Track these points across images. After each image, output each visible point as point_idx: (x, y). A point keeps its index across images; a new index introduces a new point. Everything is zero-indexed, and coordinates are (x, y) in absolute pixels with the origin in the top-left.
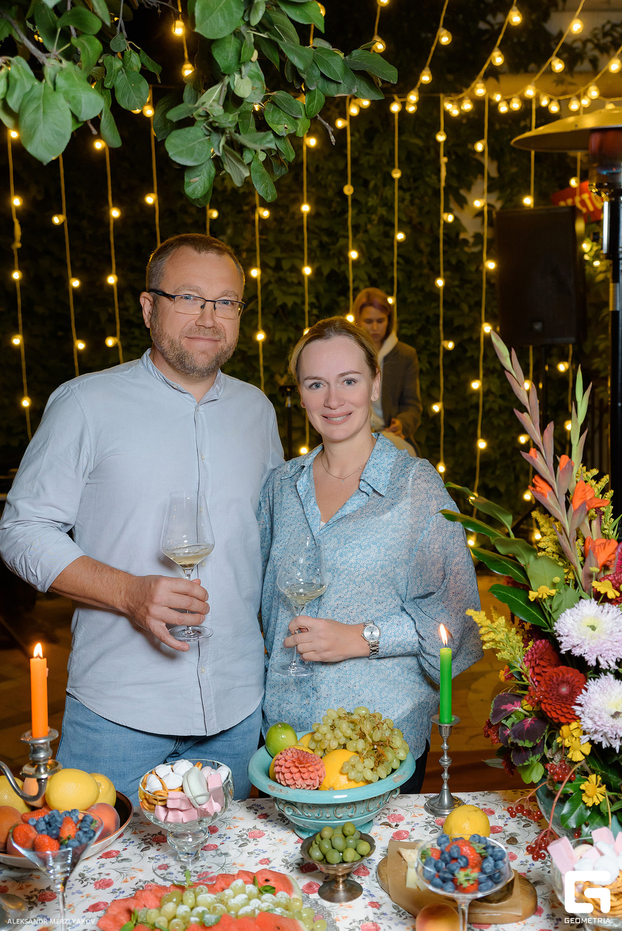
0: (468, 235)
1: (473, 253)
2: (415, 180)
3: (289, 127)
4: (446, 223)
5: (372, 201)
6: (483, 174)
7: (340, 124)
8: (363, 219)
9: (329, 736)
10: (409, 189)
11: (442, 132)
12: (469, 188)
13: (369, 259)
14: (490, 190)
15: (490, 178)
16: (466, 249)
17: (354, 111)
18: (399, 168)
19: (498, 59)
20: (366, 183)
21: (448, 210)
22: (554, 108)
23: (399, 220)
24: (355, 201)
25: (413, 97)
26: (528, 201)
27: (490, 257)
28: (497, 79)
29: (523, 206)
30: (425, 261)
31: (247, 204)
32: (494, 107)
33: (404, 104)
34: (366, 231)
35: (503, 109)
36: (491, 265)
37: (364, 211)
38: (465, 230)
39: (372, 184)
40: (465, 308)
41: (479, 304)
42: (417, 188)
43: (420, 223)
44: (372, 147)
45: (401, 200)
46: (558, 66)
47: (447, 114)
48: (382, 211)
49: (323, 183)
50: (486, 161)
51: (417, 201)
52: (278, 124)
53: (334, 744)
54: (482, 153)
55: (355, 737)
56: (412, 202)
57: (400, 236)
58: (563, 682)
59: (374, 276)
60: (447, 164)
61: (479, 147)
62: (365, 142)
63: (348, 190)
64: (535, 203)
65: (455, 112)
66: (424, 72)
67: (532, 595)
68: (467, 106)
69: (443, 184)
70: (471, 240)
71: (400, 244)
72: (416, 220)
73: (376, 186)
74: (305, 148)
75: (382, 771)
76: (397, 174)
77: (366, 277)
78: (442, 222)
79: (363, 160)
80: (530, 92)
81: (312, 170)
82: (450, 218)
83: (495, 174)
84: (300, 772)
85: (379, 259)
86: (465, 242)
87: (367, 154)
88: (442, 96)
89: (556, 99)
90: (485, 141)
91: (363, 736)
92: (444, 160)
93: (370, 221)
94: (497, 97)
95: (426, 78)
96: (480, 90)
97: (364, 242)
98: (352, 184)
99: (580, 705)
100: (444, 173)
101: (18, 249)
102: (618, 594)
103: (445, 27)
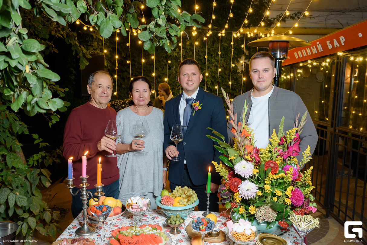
0: (239, 71)
1: (240, 76)
2: (225, 55)
4: (232, 67)
5: (213, 60)
6: (243, 54)
7: (205, 39)
8: (210, 65)
9: (176, 193)
10: (223, 57)
11: (232, 42)
12: (240, 58)
13: (212, 76)
14: (246, 59)
15: (245, 55)
16: (239, 74)
17: (208, 35)
18: (220, 51)
19: (246, 22)
20: (212, 55)
21: (233, 63)
22: (263, 36)
23: (220, 66)
24: (208, 60)
25: (224, 32)
27: (244, 76)
28: (249, 28)
30: (227, 77)
31: (179, 60)
32: (247, 35)
33: (222, 33)
34: (211, 68)
35: (249, 36)
36: (244, 79)
37: (211, 63)
38: (239, 69)
39: (213, 56)
40: (237, 90)
41: (241, 89)
42: (226, 57)
43: (226, 67)
44: (214, 46)
45: (221, 60)
46: (263, 24)
47: (234, 36)
48: (216, 63)
49: (200, 55)
50: (244, 50)
51: (226, 61)
53: (178, 195)
54: (243, 48)
55: (183, 194)
56: (224, 61)
57: (220, 70)
58: (236, 182)
59: (213, 81)
61: (243, 46)
62: (212, 44)
63: (206, 57)
65: (236, 36)
67: (229, 159)
68: (239, 35)
69: (232, 56)
71: (220, 72)
72: (225, 66)
74: (195, 45)
75: (189, 203)
76: (220, 53)
77: (211, 81)
79: (211, 49)
80: (255, 31)
81: (197, 51)
82: (234, 65)
83: (248, 54)
84: (167, 201)
85: (214, 76)
86: (239, 72)
87: (212, 47)
88: (233, 32)
89: (264, 33)
90: (244, 45)
91: (185, 193)
92: (233, 50)
93: (212, 66)
94: (248, 33)
95: (227, 26)
96: (242, 30)
97: (211, 71)
98: (207, 55)
99: (239, 187)
100: (232, 53)
101: (117, 69)
102: (252, 159)
103: (232, 12)
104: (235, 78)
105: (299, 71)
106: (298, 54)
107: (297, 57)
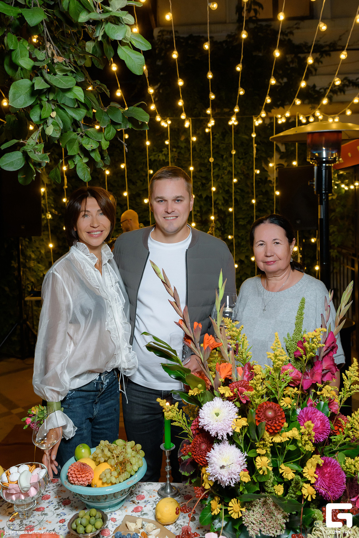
0: (271, 179)
2: (245, 154)
3: (93, 146)
4: (256, 174)
5: (225, 164)
7: (207, 130)
8: (220, 173)
10: (242, 158)
11: (254, 133)
13: (224, 190)
14: (280, 158)
16: (270, 185)
17: (209, 125)
18: (235, 149)
19: (268, 100)
20: (222, 156)
21: (257, 168)
22: (304, 121)
23: (236, 173)
24: (215, 165)
25: (234, 118)
26: (295, 163)
27: (277, 189)
28: (284, 108)
29: (293, 166)
34: (222, 178)
35: (280, 122)
36: (278, 193)
37: (221, 169)
38: (270, 176)
39: (224, 157)
42: (246, 158)
43: (248, 174)
44: (224, 140)
45: (235, 162)
46: (298, 102)
47: (255, 125)
48: (228, 169)
49: (203, 156)
51: (246, 164)
52: (88, 144)
53: (103, 460)
55: (111, 457)
56: (244, 164)
57: (235, 180)
59: (227, 198)
60: (256, 147)
62: (221, 137)
63: (211, 160)
64: (299, 164)
66: (236, 107)
68: (260, 121)
69: (255, 156)
71: (235, 184)
72: (246, 172)
73: (226, 157)
75: (121, 478)
76: (234, 152)
77: (222, 199)
78: (254, 174)
79: (221, 146)
80: (288, 114)
82: (258, 172)
85: (228, 190)
87: (222, 143)
88: (253, 116)
92: (255, 145)
93: (224, 174)
94: (279, 116)
95: (237, 110)
96: (263, 114)
97: (221, 183)
98: (213, 157)
99: (209, 457)
100: (255, 151)
101: (66, 189)
103: (242, 87)
104: (264, 191)
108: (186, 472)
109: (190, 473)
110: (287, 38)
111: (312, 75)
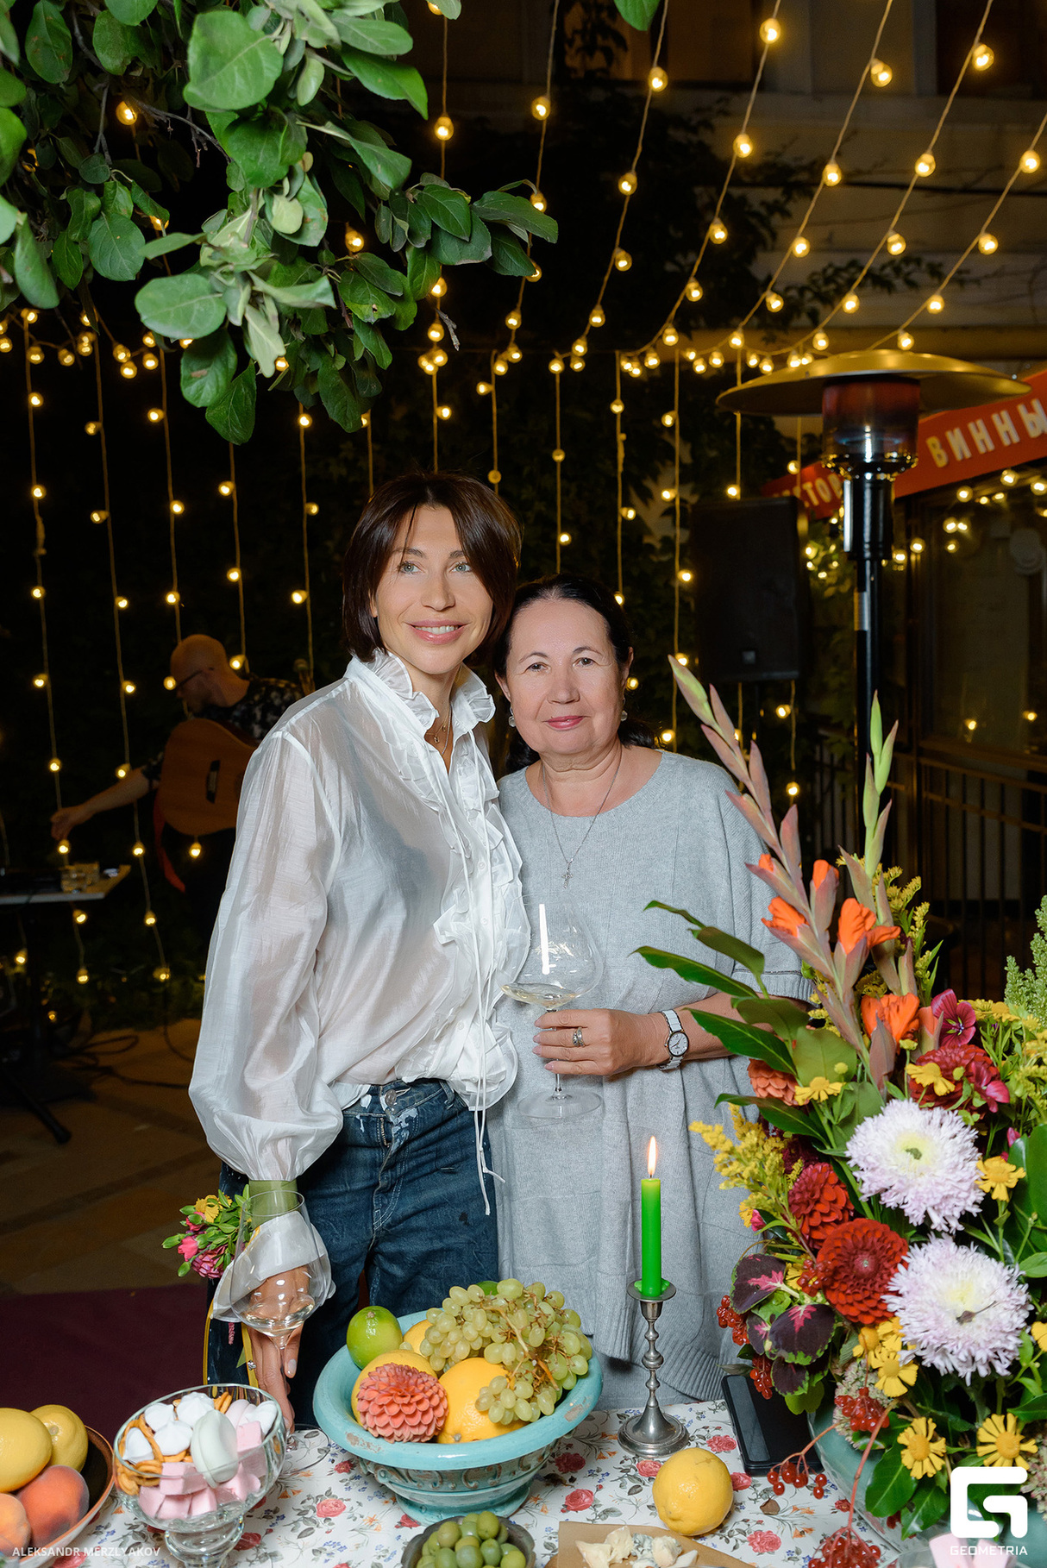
0: (654, 540)
1: (660, 563)
2: (584, 466)
4: (625, 522)
5: (527, 493)
6: (673, 460)
7: (482, 389)
9: (453, 1336)
10: (575, 478)
11: (618, 400)
12: (655, 478)
14: (683, 479)
15: (682, 466)
16: (652, 557)
17: (500, 368)
18: (562, 448)
19: (694, 292)
20: (518, 469)
21: (628, 504)
22: (767, 368)
25: (580, 348)
26: (733, 491)
27: (683, 567)
29: (727, 498)
32: (687, 366)
33: (567, 362)
35: (700, 368)
36: (686, 576)
38: (650, 533)
39: (526, 471)
40: (652, 634)
41: (670, 629)
42: (585, 477)
44: (525, 422)
45: (565, 492)
46: (775, 303)
47: (626, 376)
48: (540, 506)
50: (677, 443)
51: (586, 494)
52: (362, 302)
53: (463, 1350)
54: (672, 428)
55: (498, 1338)
56: (580, 495)
57: (564, 538)
58: (864, 1249)
60: (625, 442)
61: (668, 420)
62: (516, 415)
63: (494, 477)
64: (743, 494)
65: (636, 372)
66: (594, 311)
67: (801, 1094)
68: (653, 361)
69: (620, 469)
70: (658, 546)
71: (565, 549)
72: (585, 518)
73: (531, 473)
74: (435, 421)
75: (544, 1400)
76: (559, 457)
78: (620, 520)
80: (736, 343)
81: (445, 451)
82: (630, 514)
83: (688, 460)
86: (651, 547)
87: (519, 431)
88: (617, 353)
89: (768, 355)
90: (675, 413)
91: (511, 1337)
92: (621, 437)
94: (691, 355)
95: (597, 319)
96: (670, 339)
98: (499, 470)
99: (897, 1294)
100: (621, 454)
102: (952, 1087)
103: (623, 247)
104: (635, 573)
105: (951, 526)
106: (946, 445)
107: (942, 462)
108: (801, 1354)
109: (813, 1354)
110: (694, 139)
111: (765, 249)
